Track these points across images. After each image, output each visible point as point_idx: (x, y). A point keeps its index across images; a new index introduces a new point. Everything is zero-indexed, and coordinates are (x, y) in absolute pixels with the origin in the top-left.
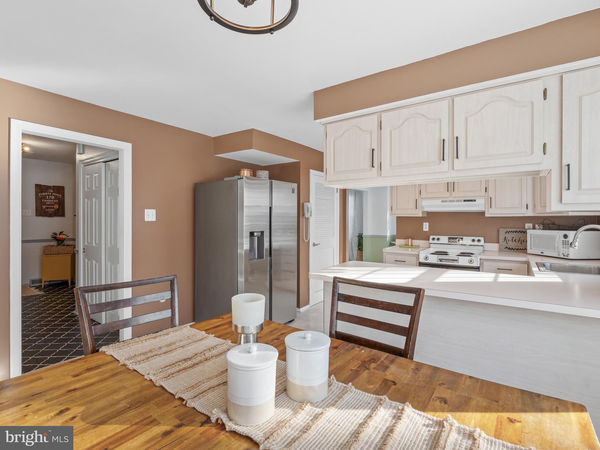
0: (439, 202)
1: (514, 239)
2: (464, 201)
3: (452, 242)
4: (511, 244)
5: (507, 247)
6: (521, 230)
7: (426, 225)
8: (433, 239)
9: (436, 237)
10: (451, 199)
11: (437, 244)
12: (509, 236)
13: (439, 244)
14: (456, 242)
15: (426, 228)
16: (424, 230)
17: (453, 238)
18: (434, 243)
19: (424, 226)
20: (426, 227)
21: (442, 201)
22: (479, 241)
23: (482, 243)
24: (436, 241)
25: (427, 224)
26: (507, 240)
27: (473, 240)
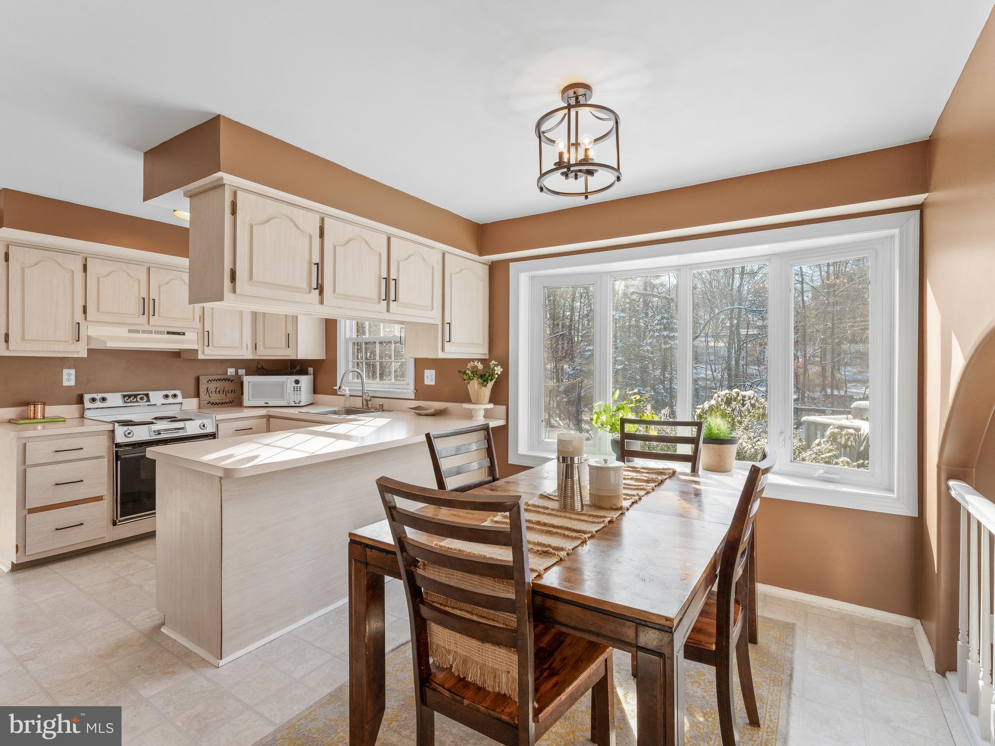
0: (123, 332)
1: (218, 390)
2: (168, 333)
3: (131, 402)
4: (215, 398)
5: (210, 402)
6: (222, 377)
7: (69, 375)
8: (94, 400)
9: (98, 396)
10: (147, 328)
11: (103, 408)
12: (212, 386)
13: (106, 408)
14: (137, 401)
15: (69, 380)
16: (66, 383)
17: (130, 396)
18: (97, 408)
19: (65, 377)
20: (69, 378)
21: (130, 331)
22: (175, 396)
23: (180, 399)
24: (98, 404)
25: (73, 371)
26: (210, 391)
27: (167, 396)
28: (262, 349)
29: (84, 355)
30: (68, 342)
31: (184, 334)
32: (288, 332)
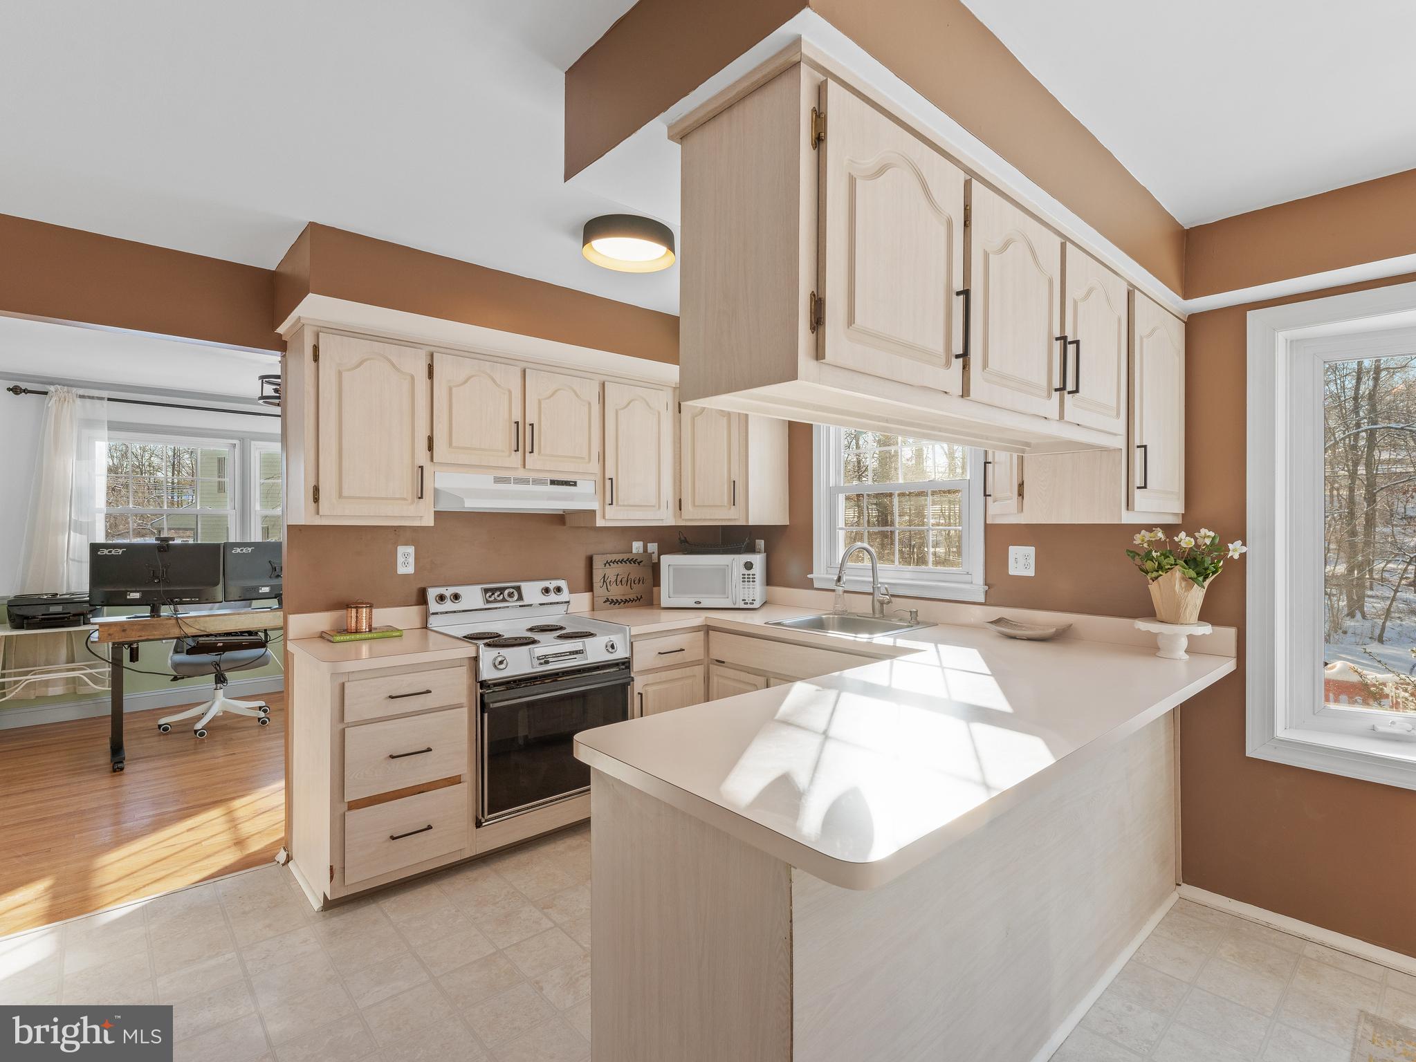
0: (484, 481)
1: (619, 580)
2: (553, 482)
3: (495, 601)
4: (616, 592)
5: (608, 600)
7: (406, 555)
8: (441, 598)
9: (448, 591)
10: (521, 474)
11: (455, 612)
12: (611, 572)
13: (460, 612)
14: (504, 600)
15: (405, 564)
16: (402, 570)
17: (493, 591)
18: (446, 613)
19: (400, 559)
20: (406, 561)
21: (498, 480)
22: (559, 590)
23: (565, 596)
24: (449, 605)
25: (411, 550)
26: (608, 581)
27: (547, 590)
28: (690, 507)
29: (429, 521)
30: (404, 499)
31: (575, 484)
32: (733, 478)
